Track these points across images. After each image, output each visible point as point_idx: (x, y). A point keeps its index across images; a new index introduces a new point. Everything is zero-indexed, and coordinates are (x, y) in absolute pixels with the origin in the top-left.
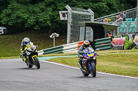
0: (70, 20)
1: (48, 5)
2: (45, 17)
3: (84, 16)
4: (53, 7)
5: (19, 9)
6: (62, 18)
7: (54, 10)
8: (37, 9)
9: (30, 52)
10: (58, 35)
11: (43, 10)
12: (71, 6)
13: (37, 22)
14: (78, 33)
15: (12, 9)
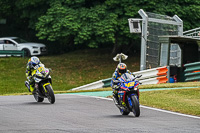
0: (145, 33)
1: (111, 9)
2: (106, 27)
3: (168, 27)
4: (118, 11)
5: (65, 15)
6: (132, 30)
7: (120, 17)
8: (93, 16)
9: (39, 77)
10: (126, 57)
11: (102, 17)
12: (146, 10)
13: (93, 37)
14: (158, 53)
15: (54, 15)
